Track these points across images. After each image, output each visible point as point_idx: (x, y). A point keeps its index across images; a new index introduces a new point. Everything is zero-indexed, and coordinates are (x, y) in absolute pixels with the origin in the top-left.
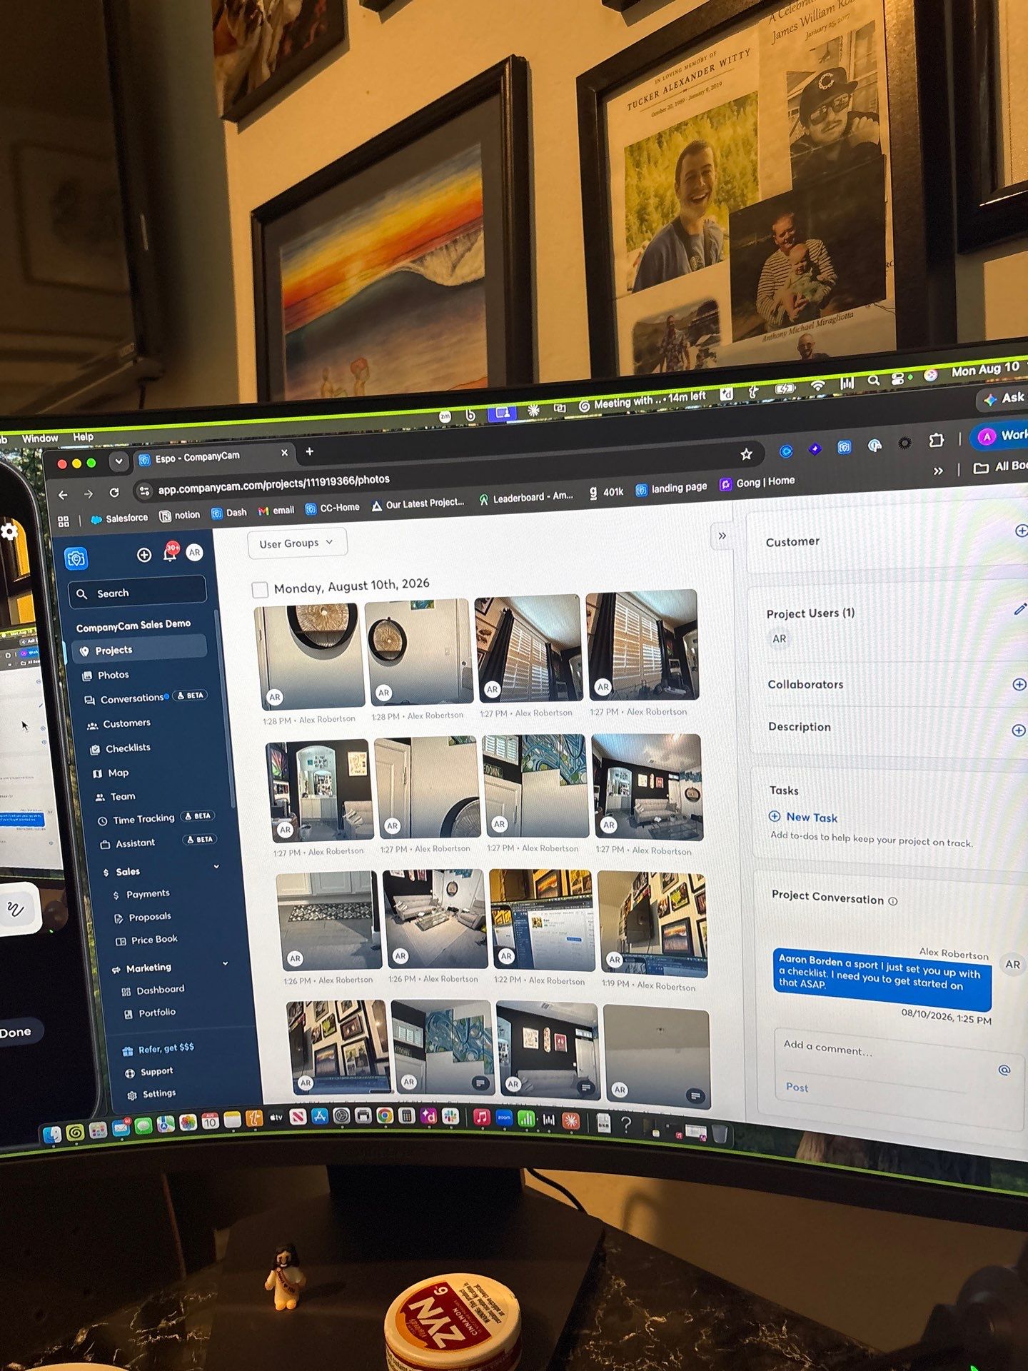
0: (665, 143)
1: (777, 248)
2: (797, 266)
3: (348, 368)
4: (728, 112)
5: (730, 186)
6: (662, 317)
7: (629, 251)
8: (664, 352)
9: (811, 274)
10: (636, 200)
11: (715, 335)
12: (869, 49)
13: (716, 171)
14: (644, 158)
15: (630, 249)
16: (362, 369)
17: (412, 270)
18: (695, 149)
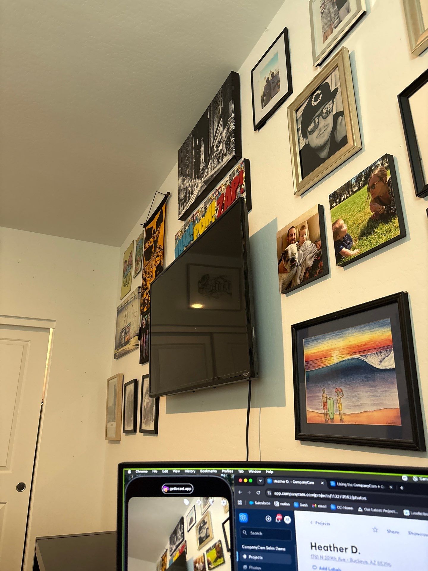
16: (340, 392)
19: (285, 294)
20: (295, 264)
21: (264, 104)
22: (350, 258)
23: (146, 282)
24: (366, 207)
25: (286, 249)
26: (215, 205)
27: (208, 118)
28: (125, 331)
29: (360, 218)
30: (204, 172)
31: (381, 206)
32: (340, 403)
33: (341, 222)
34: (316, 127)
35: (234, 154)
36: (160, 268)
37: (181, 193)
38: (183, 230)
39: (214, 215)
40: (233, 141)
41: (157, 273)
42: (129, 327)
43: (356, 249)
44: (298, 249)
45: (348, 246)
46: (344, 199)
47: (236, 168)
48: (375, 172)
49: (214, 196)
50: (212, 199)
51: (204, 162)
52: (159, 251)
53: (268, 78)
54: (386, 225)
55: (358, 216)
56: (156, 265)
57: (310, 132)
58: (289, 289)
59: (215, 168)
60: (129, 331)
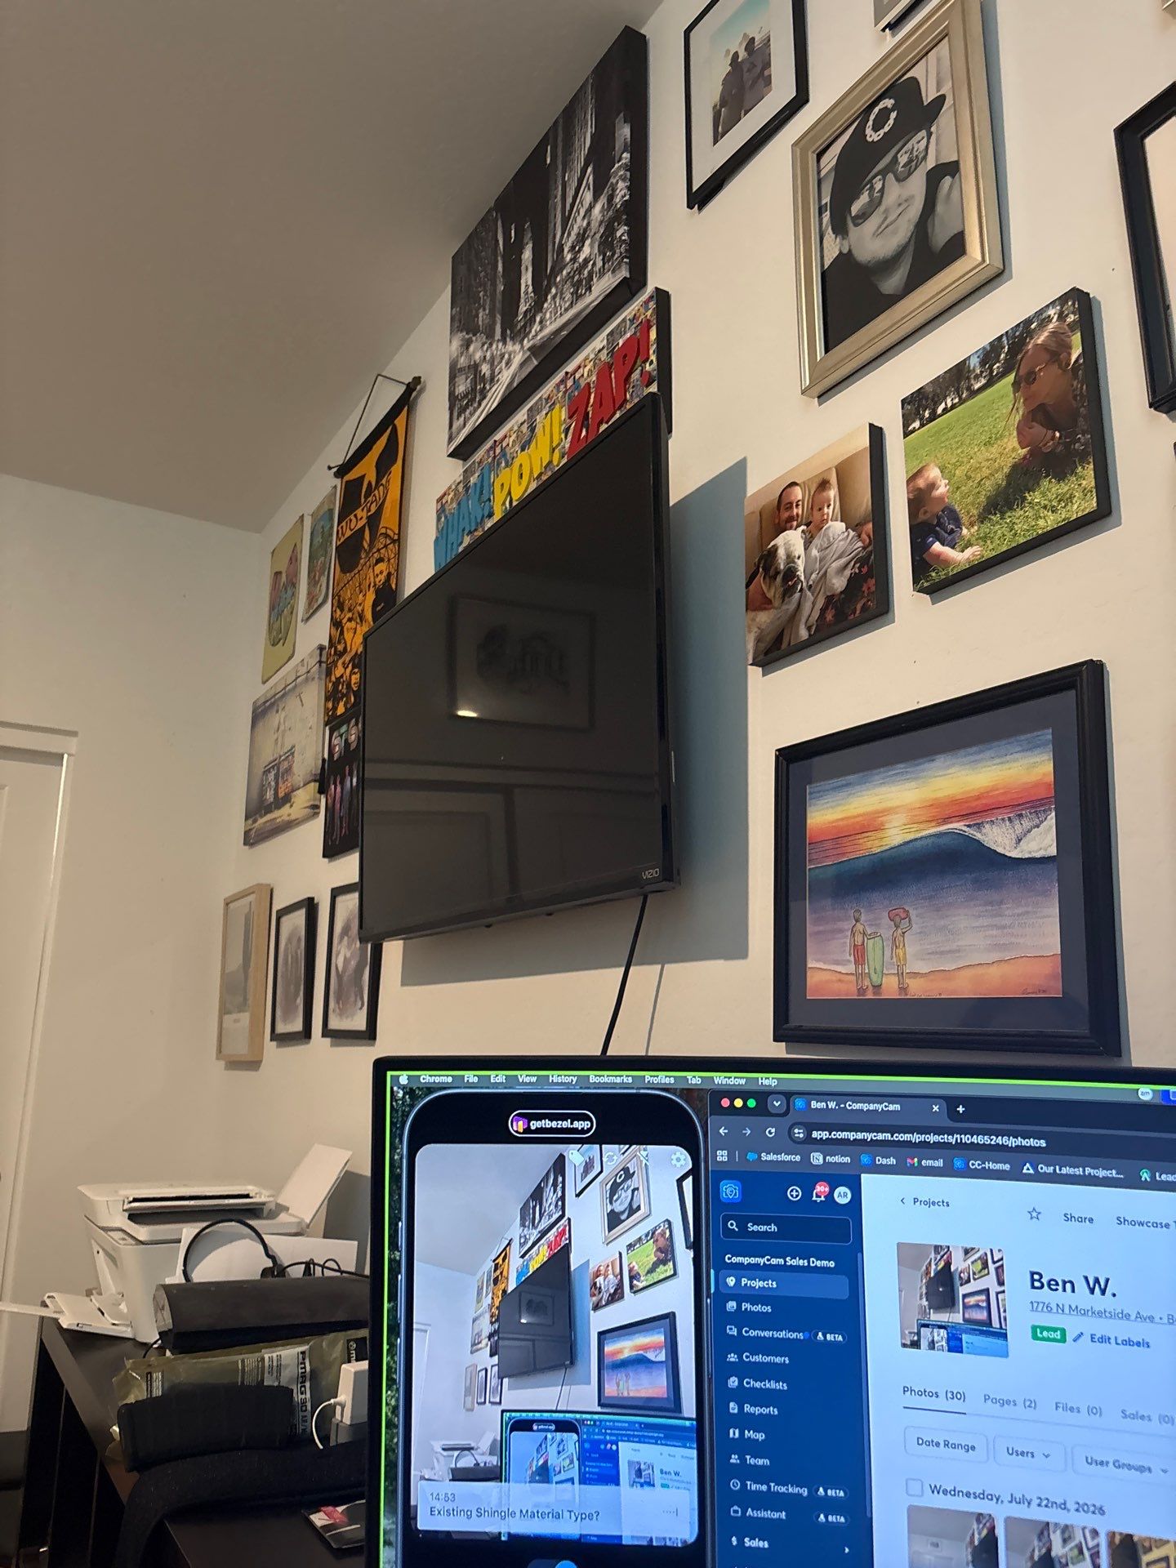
16: (903, 919)
19: (761, 669)
20: (795, 584)
21: (721, 127)
22: (952, 570)
23: (342, 633)
24: (1007, 434)
25: (772, 544)
26: (564, 414)
27: (548, 161)
28: (279, 768)
29: (987, 464)
30: (532, 321)
31: (1050, 432)
32: (902, 945)
33: (934, 473)
34: (875, 204)
35: (624, 273)
36: (387, 594)
37: (457, 379)
38: (461, 485)
39: (559, 444)
40: (622, 235)
41: (379, 608)
42: (290, 757)
43: (971, 545)
44: (807, 545)
45: (950, 538)
46: (946, 411)
47: (630, 313)
48: (1038, 338)
49: (559, 391)
50: (555, 398)
51: (534, 291)
52: (386, 546)
53: (736, 55)
54: (1059, 481)
55: (980, 457)
56: (375, 582)
57: (857, 217)
58: (775, 654)
59: (566, 310)
60: (289, 770)
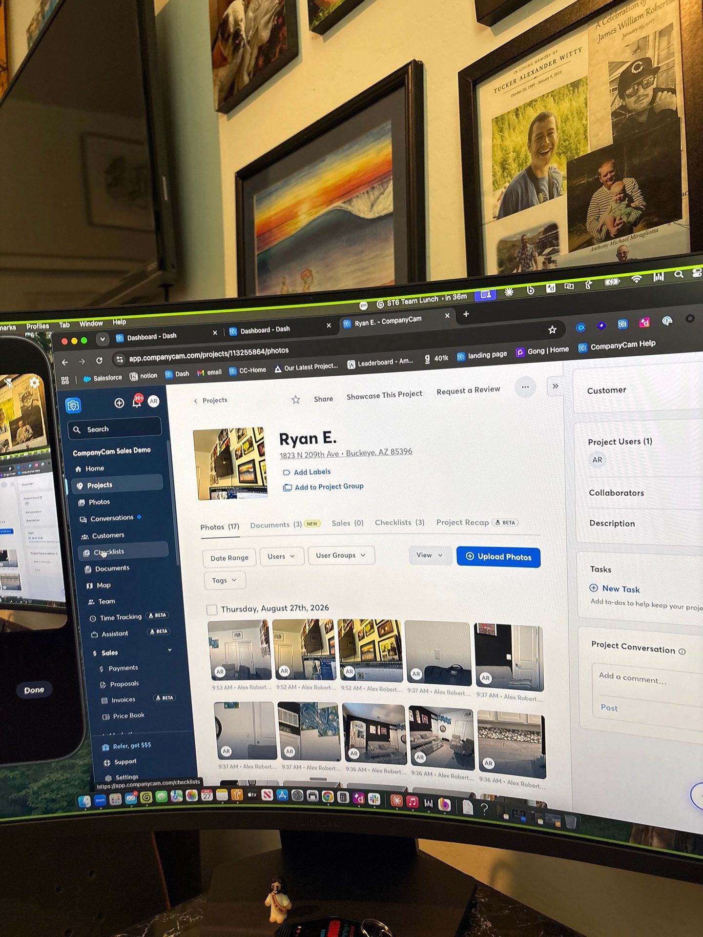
0: (521, 115)
1: (603, 184)
2: (616, 198)
3: (298, 277)
4: (566, 91)
5: (567, 143)
6: (518, 236)
7: (494, 191)
8: (519, 261)
9: (626, 202)
10: (499, 155)
11: (556, 248)
12: (669, 42)
13: (557, 133)
14: (506, 126)
15: (495, 189)
16: (308, 277)
17: (342, 209)
18: (543, 118)
19: (225, 117)
20: (240, 42)
22: (332, 9)
25: (226, 13)
44: (246, 9)
